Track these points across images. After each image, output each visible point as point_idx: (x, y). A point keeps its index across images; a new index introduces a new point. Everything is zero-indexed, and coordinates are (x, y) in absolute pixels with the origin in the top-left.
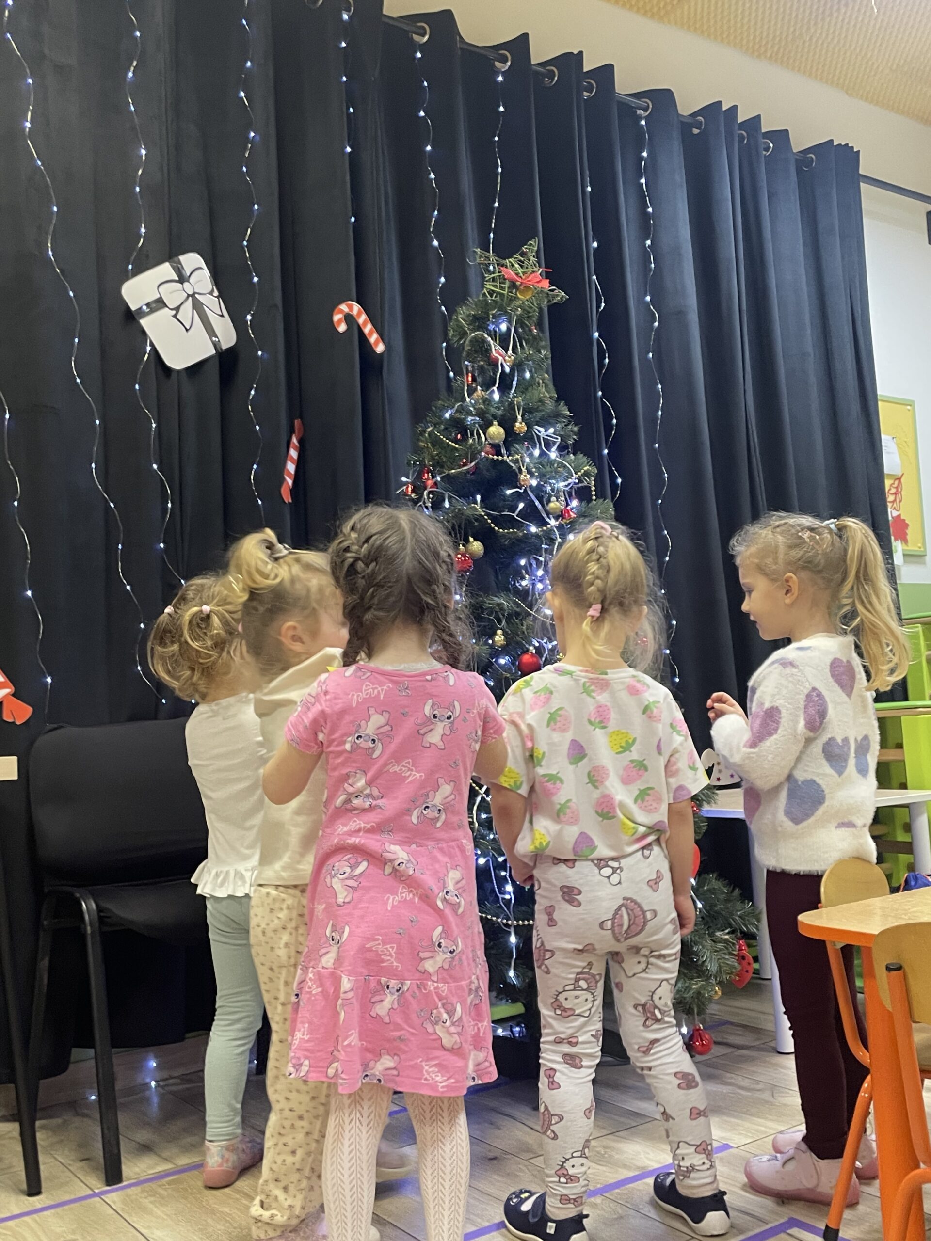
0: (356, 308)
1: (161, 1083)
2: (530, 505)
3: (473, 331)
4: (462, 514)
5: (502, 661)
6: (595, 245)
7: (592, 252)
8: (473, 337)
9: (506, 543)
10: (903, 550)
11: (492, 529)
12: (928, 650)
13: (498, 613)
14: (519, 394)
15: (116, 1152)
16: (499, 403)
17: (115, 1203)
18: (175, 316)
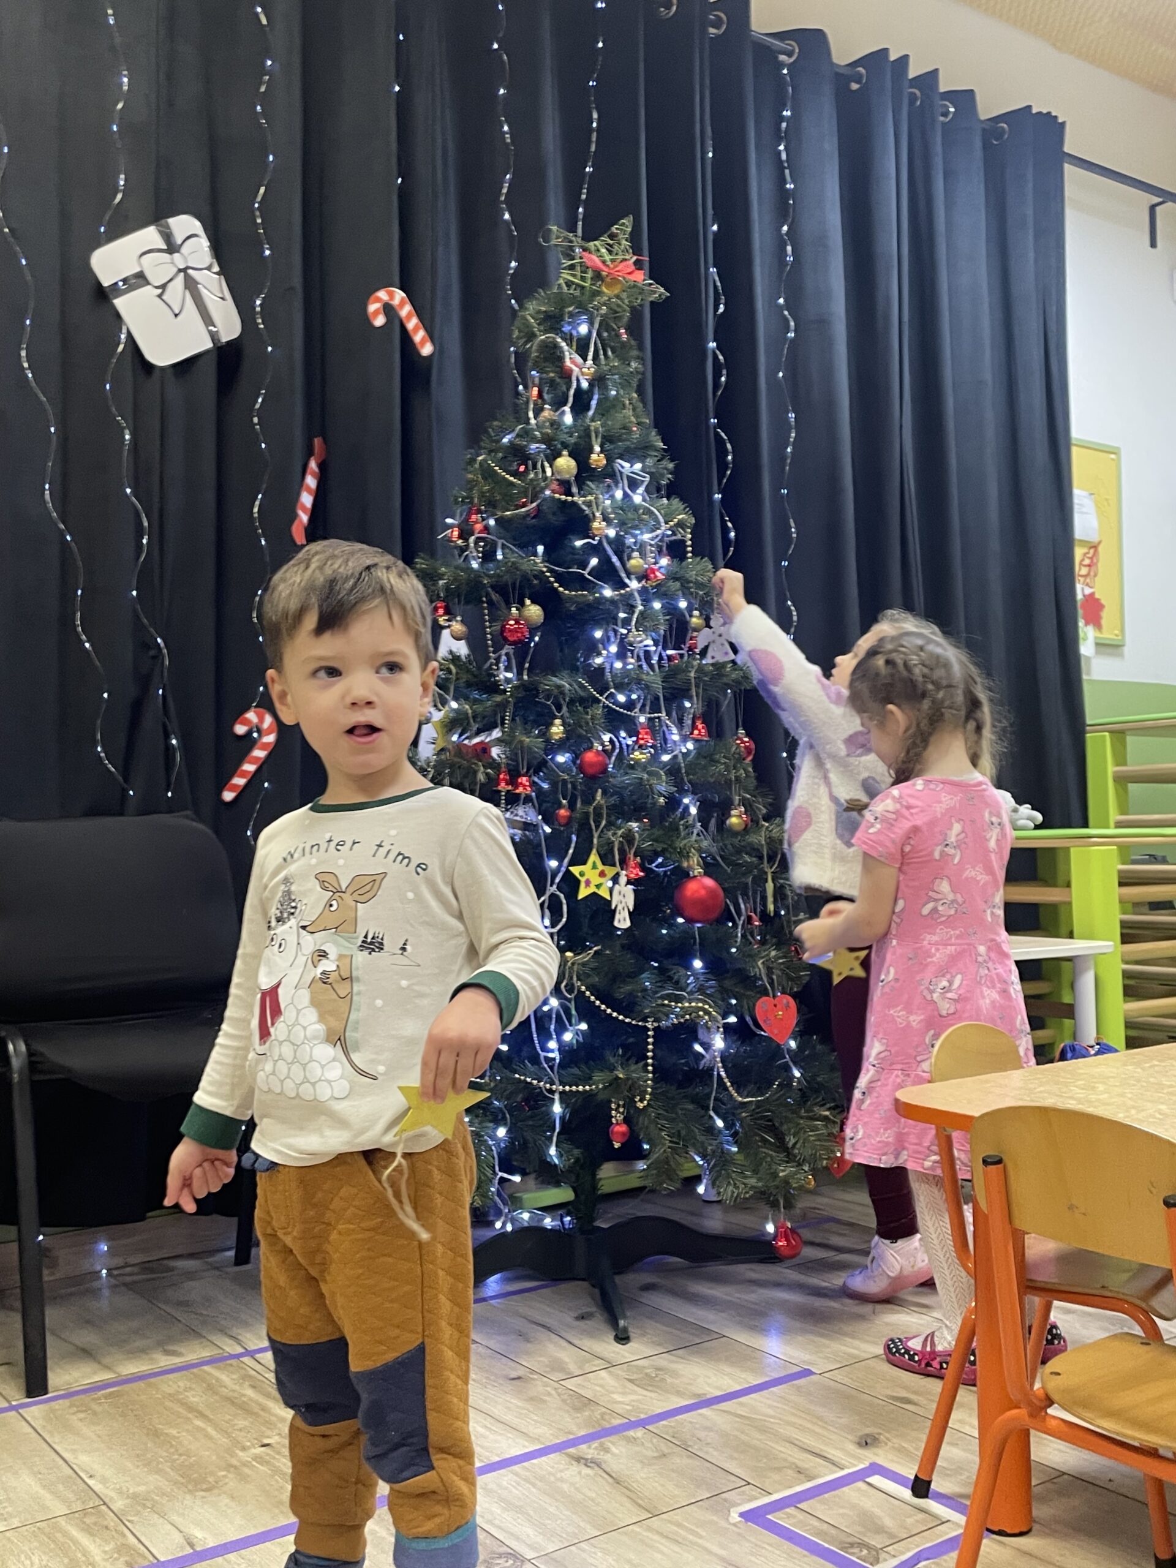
0: (399, 295)
1: (115, 1272)
2: (605, 561)
3: (546, 332)
4: (517, 569)
5: (561, 759)
6: (715, 228)
7: (710, 237)
8: (542, 341)
9: (573, 608)
10: (1096, 638)
11: (556, 589)
12: (1117, 765)
13: (558, 697)
14: (598, 417)
15: (41, 1355)
16: (574, 425)
17: (34, 1417)
18: (160, 296)
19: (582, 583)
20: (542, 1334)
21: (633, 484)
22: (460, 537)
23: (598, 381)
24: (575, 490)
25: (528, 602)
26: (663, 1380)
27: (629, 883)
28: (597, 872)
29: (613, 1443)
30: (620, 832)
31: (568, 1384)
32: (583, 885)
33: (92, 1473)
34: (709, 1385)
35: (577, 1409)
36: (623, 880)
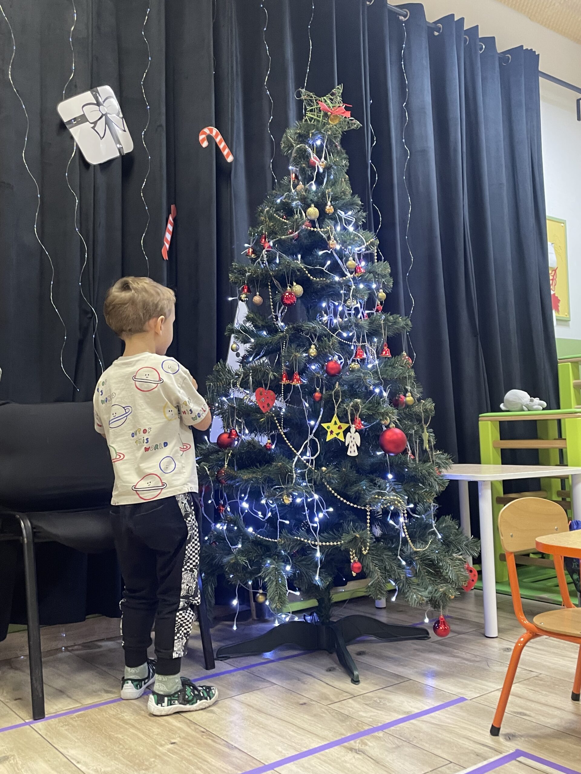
0: (215, 131)
1: (69, 649)
2: (335, 262)
3: (299, 144)
4: (290, 265)
6: (371, 102)
8: (298, 148)
9: (319, 287)
10: (556, 316)
11: (309, 278)
12: (575, 379)
13: (313, 334)
14: (329, 187)
15: (41, 696)
16: (316, 192)
17: (40, 730)
18: (93, 128)
19: (322, 273)
20: (310, 679)
21: (348, 222)
22: (253, 252)
23: (328, 168)
24: (317, 225)
25: (295, 284)
26: (384, 704)
27: (356, 431)
28: (337, 426)
29: (368, 740)
30: (351, 405)
31: (335, 706)
32: (329, 433)
33: (79, 760)
34: (412, 707)
35: (342, 721)
36: (353, 430)
